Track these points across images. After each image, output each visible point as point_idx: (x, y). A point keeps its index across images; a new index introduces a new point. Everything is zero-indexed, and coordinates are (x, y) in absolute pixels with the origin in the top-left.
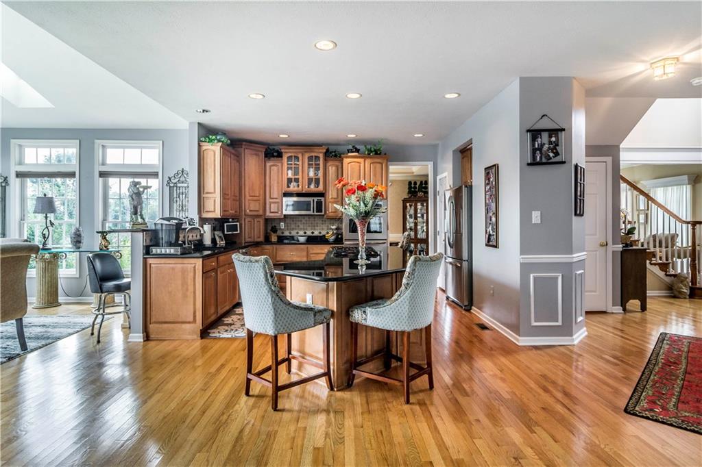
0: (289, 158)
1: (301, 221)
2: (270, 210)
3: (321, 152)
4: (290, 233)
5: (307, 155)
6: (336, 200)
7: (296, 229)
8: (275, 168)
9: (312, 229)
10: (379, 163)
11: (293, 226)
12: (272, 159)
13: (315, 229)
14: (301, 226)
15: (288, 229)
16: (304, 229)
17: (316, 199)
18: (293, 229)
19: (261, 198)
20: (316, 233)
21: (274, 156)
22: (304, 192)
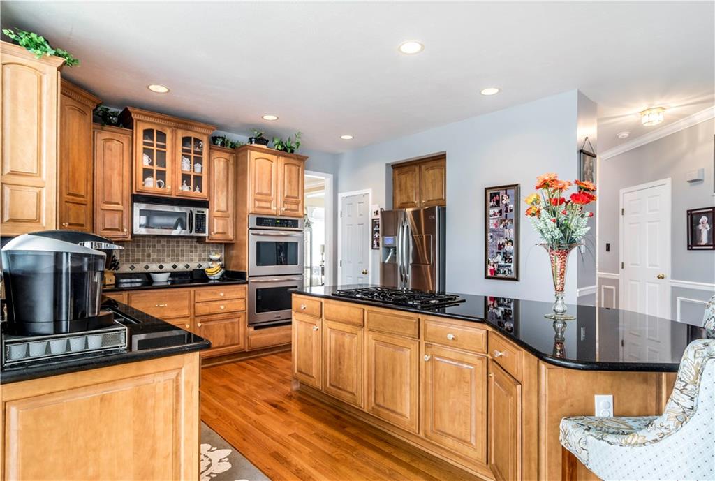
0: (148, 133)
1: (154, 246)
2: (104, 223)
3: (204, 134)
4: (132, 268)
5: (181, 134)
6: (225, 214)
7: (143, 261)
8: (115, 145)
9: (172, 260)
10: (295, 165)
11: (138, 255)
12: (107, 127)
13: (178, 261)
14: (154, 256)
15: (127, 261)
16: (159, 261)
17: (195, 210)
18: (138, 261)
19: (89, 199)
20: (181, 267)
21: (110, 123)
22: (174, 196)
